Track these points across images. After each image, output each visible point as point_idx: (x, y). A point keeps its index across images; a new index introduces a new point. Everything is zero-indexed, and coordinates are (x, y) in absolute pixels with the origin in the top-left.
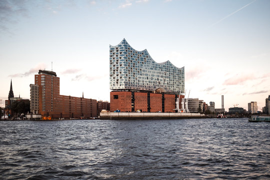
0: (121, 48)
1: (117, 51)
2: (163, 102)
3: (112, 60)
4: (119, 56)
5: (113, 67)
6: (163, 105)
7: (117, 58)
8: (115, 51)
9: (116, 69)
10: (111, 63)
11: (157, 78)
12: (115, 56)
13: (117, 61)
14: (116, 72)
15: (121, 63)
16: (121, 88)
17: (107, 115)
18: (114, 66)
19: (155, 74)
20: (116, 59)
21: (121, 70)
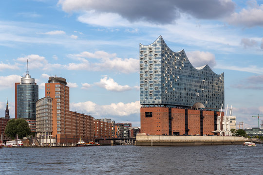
0: (156, 49)
1: (150, 52)
2: (201, 122)
3: (144, 64)
4: (153, 59)
5: (144, 74)
6: (202, 125)
7: (151, 62)
8: (148, 52)
9: (149, 76)
10: (142, 69)
11: (195, 89)
12: (147, 59)
13: (151, 65)
14: (148, 80)
15: (156, 68)
16: (157, 102)
17: (146, 139)
18: (146, 72)
19: (193, 83)
20: (148, 64)
21: (156, 78)
